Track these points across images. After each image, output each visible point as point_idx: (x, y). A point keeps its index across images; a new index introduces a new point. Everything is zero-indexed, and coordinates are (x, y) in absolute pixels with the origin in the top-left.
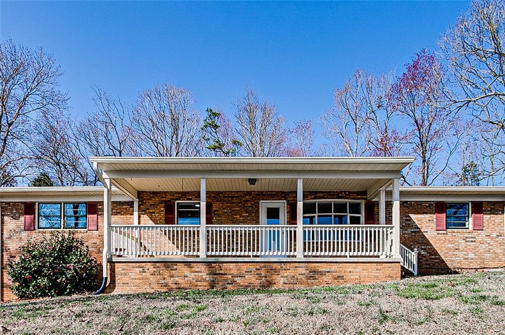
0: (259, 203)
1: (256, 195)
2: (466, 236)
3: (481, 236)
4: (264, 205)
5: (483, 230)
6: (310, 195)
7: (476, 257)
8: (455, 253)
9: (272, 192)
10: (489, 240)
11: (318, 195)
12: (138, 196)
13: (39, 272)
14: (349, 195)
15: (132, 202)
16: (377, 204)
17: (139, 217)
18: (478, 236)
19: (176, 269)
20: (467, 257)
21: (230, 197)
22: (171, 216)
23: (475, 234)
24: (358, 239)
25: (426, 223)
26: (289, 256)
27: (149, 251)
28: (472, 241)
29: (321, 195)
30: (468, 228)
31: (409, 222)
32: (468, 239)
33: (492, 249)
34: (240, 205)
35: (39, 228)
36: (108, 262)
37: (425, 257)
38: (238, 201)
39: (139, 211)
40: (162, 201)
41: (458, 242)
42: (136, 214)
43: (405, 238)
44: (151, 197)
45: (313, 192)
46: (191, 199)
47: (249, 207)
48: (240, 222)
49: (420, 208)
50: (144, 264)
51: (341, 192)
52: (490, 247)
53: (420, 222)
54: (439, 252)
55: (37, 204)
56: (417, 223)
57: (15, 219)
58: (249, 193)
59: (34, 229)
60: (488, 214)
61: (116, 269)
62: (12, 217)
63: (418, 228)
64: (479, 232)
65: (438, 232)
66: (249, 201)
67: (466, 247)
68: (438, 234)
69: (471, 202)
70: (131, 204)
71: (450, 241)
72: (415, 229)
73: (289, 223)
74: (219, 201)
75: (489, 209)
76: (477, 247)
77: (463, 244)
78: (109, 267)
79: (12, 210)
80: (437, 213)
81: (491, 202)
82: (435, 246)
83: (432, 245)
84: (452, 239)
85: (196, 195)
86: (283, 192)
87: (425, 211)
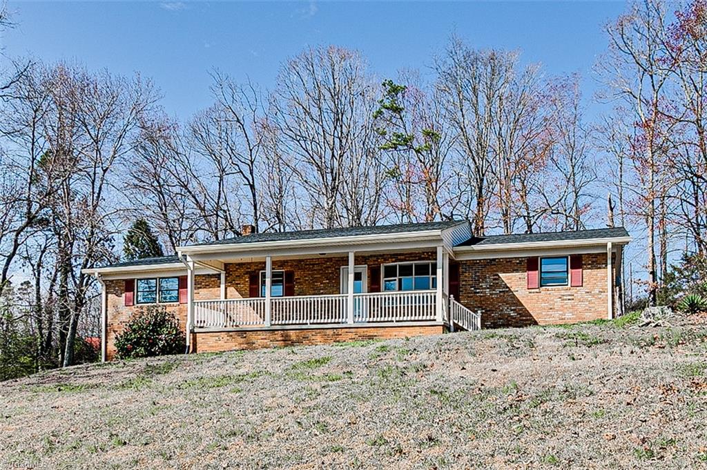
0: (339, 269)
1: (337, 261)
2: (563, 294)
3: (580, 293)
5: (582, 286)
6: (391, 258)
7: (574, 316)
8: (549, 313)
10: (589, 298)
11: (399, 257)
12: (225, 268)
13: (138, 343)
14: (431, 255)
15: (219, 275)
16: (462, 263)
17: (226, 288)
18: (576, 293)
19: (245, 337)
20: (563, 317)
21: (311, 264)
22: (254, 286)
23: (574, 290)
25: (516, 282)
26: (369, 322)
27: (234, 321)
28: (569, 299)
29: (402, 257)
30: (567, 285)
31: (497, 282)
32: (565, 297)
33: (594, 307)
34: (321, 272)
35: (137, 303)
36: (191, 333)
37: (514, 318)
38: (320, 268)
39: (226, 283)
40: (247, 272)
41: (553, 300)
42: (223, 286)
43: (492, 298)
44: (237, 269)
45: (394, 255)
46: (274, 269)
47: (330, 273)
48: (322, 289)
49: (511, 265)
50: (219, 334)
51: (423, 253)
52: (590, 305)
53: (510, 281)
54: (531, 312)
55: (136, 280)
56: (506, 281)
57: (117, 296)
58: (331, 259)
59: (134, 305)
60: (589, 269)
61: (197, 339)
62: (115, 294)
63: (507, 287)
64: (578, 288)
65: (530, 290)
66: (329, 267)
67: (562, 306)
68: (530, 293)
69: (570, 255)
70: (218, 276)
71: (543, 300)
72: (504, 288)
73: (369, 288)
74: (301, 269)
75: (590, 262)
76: (575, 306)
77: (558, 303)
78: (191, 337)
79: (115, 287)
80: (529, 270)
81: (593, 254)
82: (528, 306)
83: (522, 305)
84: (546, 298)
85: (279, 264)
86: (363, 257)
87: (516, 268)
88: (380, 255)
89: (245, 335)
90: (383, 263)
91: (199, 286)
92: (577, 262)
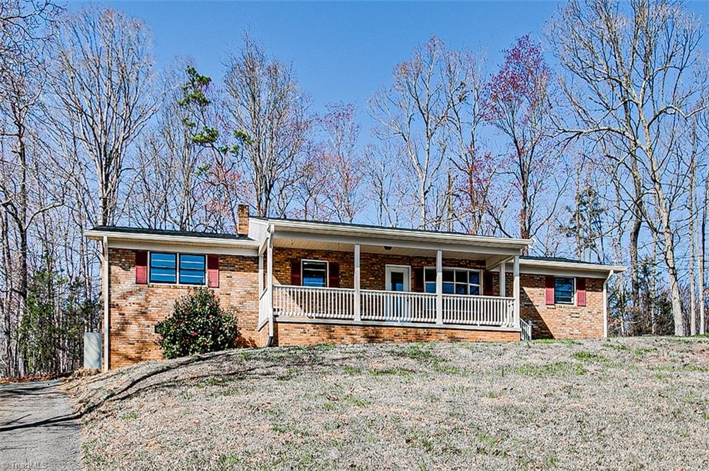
0: (385, 267)
1: (382, 258)
2: (571, 311)
3: (584, 312)
4: (390, 269)
5: (585, 306)
6: (433, 262)
7: (580, 333)
8: (562, 328)
9: (397, 256)
10: (590, 317)
14: (469, 263)
16: (498, 275)
18: (581, 312)
19: (333, 331)
20: (572, 332)
22: (297, 276)
23: (579, 310)
24: (477, 310)
28: (576, 317)
29: (444, 262)
30: (573, 304)
31: (522, 295)
32: (573, 315)
33: (593, 325)
34: (367, 268)
35: (151, 281)
37: (536, 331)
38: (365, 263)
40: (289, 258)
41: (565, 317)
42: (261, 271)
44: (276, 254)
46: (317, 259)
47: (376, 270)
48: (368, 287)
49: (533, 282)
51: (462, 260)
52: (592, 324)
53: (532, 296)
54: (548, 326)
55: (148, 252)
56: (530, 296)
57: (124, 269)
58: (376, 256)
59: (147, 284)
60: (590, 291)
62: (121, 266)
63: (531, 302)
64: (582, 308)
65: (548, 306)
66: (376, 264)
67: (571, 323)
68: (548, 308)
69: (576, 277)
70: (255, 259)
72: (527, 301)
73: (413, 290)
74: (347, 262)
75: (591, 286)
76: (581, 323)
77: (569, 320)
79: (120, 258)
80: (548, 287)
81: (593, 279)
82: (546, 321)
83: (542, 319)
84: (559, 315)
85: (324, 254)
86: (408, 257)
87: (537, 284)
88: (423, 258)
89: (333, 329)
90: (426, 265)
91: (232, 268)
92: (582, 285)
